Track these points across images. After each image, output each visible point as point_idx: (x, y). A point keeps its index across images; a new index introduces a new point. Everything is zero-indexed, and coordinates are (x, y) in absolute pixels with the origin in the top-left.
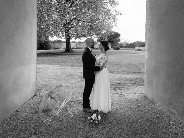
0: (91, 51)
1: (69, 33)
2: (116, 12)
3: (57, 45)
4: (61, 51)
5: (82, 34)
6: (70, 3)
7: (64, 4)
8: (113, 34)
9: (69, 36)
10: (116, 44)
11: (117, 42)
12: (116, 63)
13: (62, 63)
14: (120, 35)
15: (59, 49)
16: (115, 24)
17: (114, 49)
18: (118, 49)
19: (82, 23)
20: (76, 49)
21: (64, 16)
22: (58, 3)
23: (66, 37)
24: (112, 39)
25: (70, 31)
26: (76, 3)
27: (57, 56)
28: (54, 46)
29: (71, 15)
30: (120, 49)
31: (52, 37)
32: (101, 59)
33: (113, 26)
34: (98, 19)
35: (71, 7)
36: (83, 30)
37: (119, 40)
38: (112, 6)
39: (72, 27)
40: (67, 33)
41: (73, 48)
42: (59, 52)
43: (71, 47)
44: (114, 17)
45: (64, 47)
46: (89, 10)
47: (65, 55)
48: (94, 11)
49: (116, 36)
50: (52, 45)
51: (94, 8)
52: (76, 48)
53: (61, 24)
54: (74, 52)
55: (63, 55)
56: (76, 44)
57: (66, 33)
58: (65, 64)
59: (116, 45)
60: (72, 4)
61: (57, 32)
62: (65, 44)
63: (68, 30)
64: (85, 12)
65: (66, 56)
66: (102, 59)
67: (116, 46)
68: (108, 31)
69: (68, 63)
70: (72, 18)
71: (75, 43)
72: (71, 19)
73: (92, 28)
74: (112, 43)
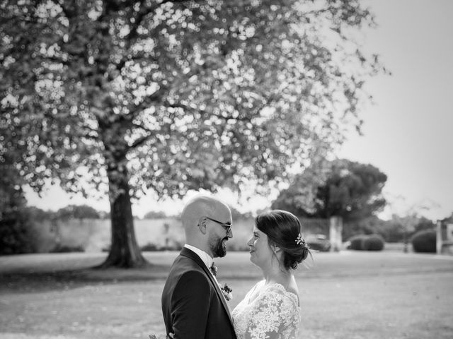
0: (213, 269)
1: (125, 172)
2: (363, 60)
3: (67, 232)
4: (87, 260)
5: (190, 178)
6: (127, 17)
7: (100, 19)
8: (345, 173)
9: (124, 185)
10: (365, 223)
11: (369, 215)
12: (358, 325)
13: (84, 323)
14: (383, 178)
15: (79, 249)
16: (356, 122)
17: (356, 246)
18: (375, 247)
19: (189, 118)
20: (163, 249)
21: (99, 84)
22: (68, 14)
23: (111, 190)
24: (346, 199)
25: (132, 161)
26: (159, 16)
27: (62, 288)
28: (52, 235)
29: (135, 81)
30: (387, 245)
31: (39, 189)
32: (261, 307)
33: (345, 134)
34: (272, 99)
35: (133, 37)
36: (197, 156)
37: (381, 204)
38: (338, 31)
39: (140, 142)
40: (116, 169)
41: (151, 248)
42: (78, 265)
43: (135, 243)
44: (352, 87)
45: (103, 239)
46: (225, 51)
47: (108, 281)
48: (251, 59)
49: (365, 181)
50: (45, 229)
51: (249, 41)
52: (163, 244)
53: (84, 128)
54: (152, 266)
55: (95, 281)
56: (167, 227)
57: (109, 170)
58: (98, 330)
59: (368, 227)
60: (138, 22)
61: (65, 165)
62: (108, 224)
63: (120, 156)
64: (205, 66)
65: (109, 288)
66: (266, 306)
67: (368, 232)
68: (323, 159)
69: (114, 325)
70: (141, 93)
71: (160, 223)
72: (134, 97)
73: (240, 147)
74: (346, 218)
